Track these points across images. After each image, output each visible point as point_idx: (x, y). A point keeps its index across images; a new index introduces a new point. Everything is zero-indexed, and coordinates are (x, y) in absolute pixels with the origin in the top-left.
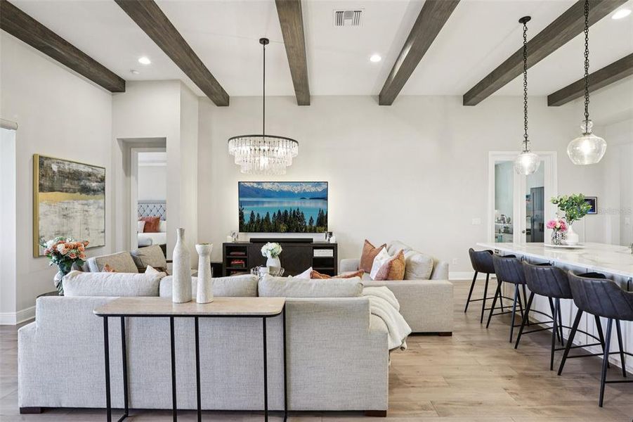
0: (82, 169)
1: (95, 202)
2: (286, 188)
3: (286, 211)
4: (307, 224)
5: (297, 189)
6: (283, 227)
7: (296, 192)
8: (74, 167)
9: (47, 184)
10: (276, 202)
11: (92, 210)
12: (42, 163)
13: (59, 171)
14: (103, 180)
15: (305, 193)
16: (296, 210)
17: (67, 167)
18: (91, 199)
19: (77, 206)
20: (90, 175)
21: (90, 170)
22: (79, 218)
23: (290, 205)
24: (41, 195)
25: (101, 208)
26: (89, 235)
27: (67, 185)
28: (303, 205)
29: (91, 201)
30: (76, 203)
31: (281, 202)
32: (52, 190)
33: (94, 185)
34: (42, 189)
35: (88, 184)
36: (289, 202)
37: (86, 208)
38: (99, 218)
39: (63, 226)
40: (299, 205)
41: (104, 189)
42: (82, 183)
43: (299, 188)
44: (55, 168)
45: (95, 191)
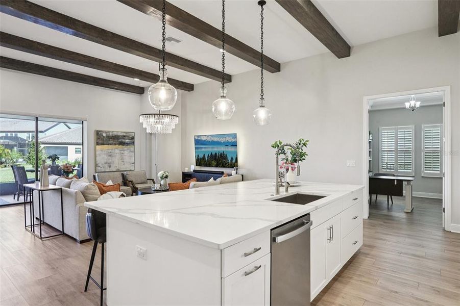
0: (119, 134)
1: (128, 149)
2: (216, 139)
3: (216, 154)
4: (229, 161)
5: (222, 140)
6: (214, 163)
7: (222, 142)
8: (115, 133)
9: (101, 142)
10: (209, 148)
11: (126, 153)
12: (98, 133)
13: (107, 136)
14: (133, 138)
15: (228, 142)
16: (222, 152)
17: (111, 134)
18: (125, 147)
19: (117, 151)
20: (124, 136)
21: (125, 134)
22: (118, 156)
23: (219, 150)
24: (98, 147)
25: (132, 152)
26: (124, 164)
27: (111, 142)
28: (227, 150)
29: (126, 149)
30: (116, 150)
31: (212, 148)
32: (103, 144)
33: (127, 141)
34: (98, 144)
35: (123, 141)
36: (218, 148)
37: (122, 152)
38: (130, 156)
39: (109, 160)
40: (224, 150)
41: (134, 143)
42: (120, 140)
43: (224, 139)
44: (104, 135)
45: (128, 144)
